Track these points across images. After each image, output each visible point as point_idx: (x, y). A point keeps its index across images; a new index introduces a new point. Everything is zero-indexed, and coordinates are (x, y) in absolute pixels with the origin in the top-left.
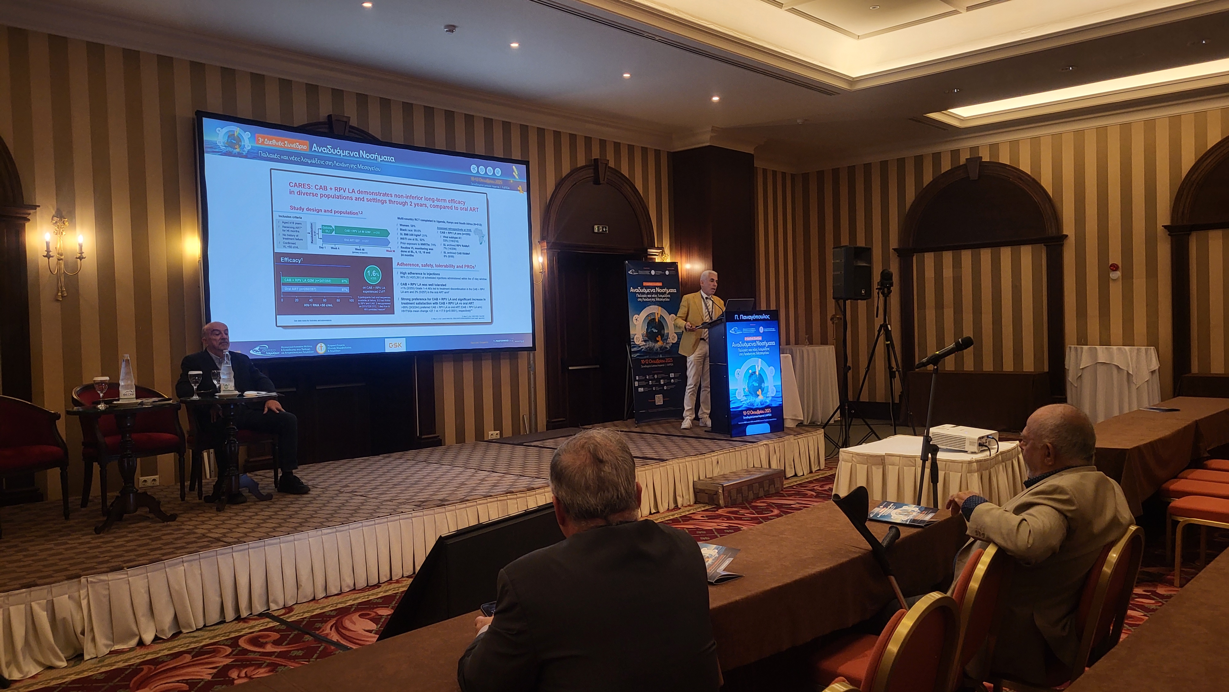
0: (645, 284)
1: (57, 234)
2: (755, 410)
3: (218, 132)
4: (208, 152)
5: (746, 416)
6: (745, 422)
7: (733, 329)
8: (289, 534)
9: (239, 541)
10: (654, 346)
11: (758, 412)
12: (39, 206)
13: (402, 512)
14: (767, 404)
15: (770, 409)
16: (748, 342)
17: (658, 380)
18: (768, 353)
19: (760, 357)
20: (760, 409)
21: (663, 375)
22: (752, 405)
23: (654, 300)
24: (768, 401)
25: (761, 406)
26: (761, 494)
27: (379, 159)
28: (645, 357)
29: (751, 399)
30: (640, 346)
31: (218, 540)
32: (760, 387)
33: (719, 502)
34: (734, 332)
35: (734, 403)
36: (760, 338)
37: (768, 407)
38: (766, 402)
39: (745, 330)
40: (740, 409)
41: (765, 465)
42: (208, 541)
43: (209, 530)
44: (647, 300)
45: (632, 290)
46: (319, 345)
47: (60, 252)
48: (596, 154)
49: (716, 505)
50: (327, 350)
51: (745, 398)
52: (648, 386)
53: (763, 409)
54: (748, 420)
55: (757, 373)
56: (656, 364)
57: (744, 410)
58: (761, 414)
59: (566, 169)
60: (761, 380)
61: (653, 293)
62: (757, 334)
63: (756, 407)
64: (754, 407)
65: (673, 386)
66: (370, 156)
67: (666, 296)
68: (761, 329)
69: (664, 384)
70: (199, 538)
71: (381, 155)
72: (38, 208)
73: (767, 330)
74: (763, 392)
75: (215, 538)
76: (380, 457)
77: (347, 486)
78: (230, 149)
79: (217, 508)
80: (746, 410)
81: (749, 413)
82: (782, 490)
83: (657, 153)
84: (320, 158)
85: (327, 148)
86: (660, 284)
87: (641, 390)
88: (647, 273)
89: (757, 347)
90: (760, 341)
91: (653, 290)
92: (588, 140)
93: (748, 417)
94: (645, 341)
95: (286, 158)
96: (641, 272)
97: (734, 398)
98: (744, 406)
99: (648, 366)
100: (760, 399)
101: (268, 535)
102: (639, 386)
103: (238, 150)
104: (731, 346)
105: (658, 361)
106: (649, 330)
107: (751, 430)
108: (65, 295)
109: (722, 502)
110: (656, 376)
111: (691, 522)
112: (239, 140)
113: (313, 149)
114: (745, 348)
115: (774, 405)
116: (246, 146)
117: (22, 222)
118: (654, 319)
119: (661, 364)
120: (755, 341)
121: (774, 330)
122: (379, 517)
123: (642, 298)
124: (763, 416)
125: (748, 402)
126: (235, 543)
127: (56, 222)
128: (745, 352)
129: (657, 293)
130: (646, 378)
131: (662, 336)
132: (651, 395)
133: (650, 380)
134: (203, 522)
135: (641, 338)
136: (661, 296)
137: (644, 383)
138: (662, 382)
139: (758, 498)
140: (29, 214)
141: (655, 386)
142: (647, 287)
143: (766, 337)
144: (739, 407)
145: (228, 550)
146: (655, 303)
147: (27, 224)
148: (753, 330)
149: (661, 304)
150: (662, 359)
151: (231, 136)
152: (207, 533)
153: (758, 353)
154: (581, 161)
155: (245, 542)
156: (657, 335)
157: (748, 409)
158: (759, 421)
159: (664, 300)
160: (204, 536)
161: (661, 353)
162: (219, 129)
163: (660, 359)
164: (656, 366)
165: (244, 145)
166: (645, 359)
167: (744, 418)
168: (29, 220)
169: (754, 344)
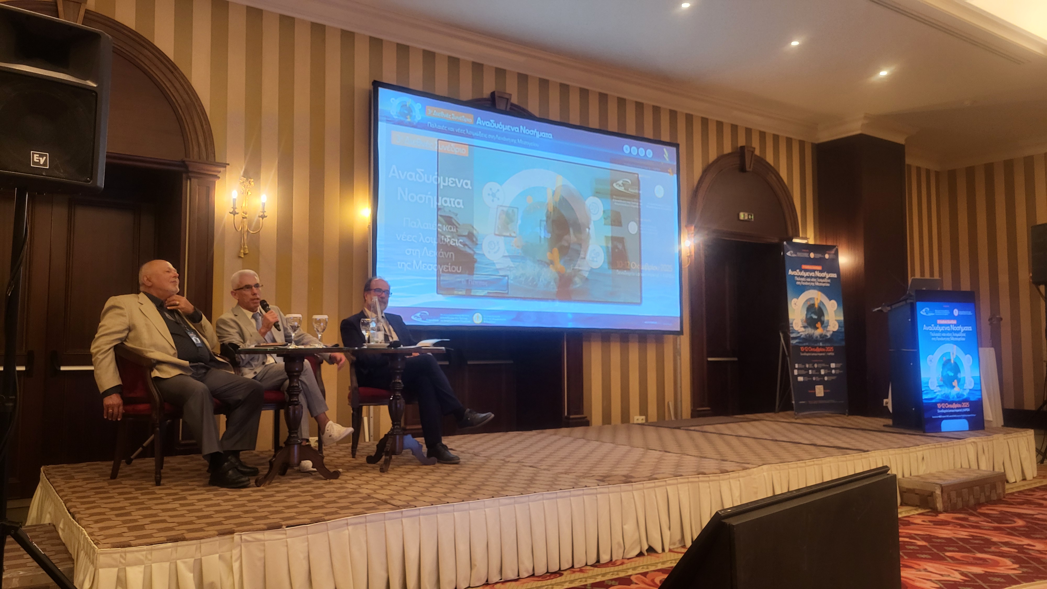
0: (804, 267)
1: (243, 194)
2: (951, 403)
3: (392, 102)
4: (381, 121)
5: (941, 409)
6: (940, 417)
7: (924, 310)
8: (463, 501)
9: (408, 505)
10: (814, 334)
11: (954, 406)
12: (228, 164)
13: (586, 486)
14: (965, 397)
15: (968, 403)
16: (941, 325)
17: (818, 370)
18: (964, 339)
19: (955, 343)
20: (956, 402)
21: (824, 365)
22: (947, 396)
23: (813, 284)
24: (966, 394)
25: (957, 400)
26: (983, 500)
27: (538, 136)
28: (804, 344)
29: (946, 391)
30: (799, 333)
31: (385, 502)
32: (955, 377)
33: (935, 504)
34: (925, 314)
35: (927, 393)
36: (954, 322)
37: (965, 400)
38: (963, 395)
39: (938, 312)
40: (934, 401)
41: (974, 466)
42: (375, 503)
43: (375, 491)
44: (807, 284)
45: (790, 272)
46: (476, 315)
47: (245, 210)
48: (742, 142)
49: (931, 508)
50: (483, 320)
51: (939, 389)
52: (807, 375)
53: (960, 402)
54: (943, 414)
55: (952, 362)
56: (815, 352)
57: (939, 403)
58: (957, 408)
59: (713, 156)
60: (956, 369)
61: (812, 277)
62: (951, 317)
63: (951, 399)
64: (950, 400)
65: (834, 378)
66: (529, 132)
67: (825, 280)
68: (956, 312)
69: (825, 375)
70: (364, 498)
71: (540, 131)
72: (228, 167)
73: (963, 313)
74: (960, 384)
75: (382, 500)
76: (534, 432)
77: (510, 456)
78: (402, 119)
79: (381, 469)
80: (941, 403)
81: (943, 405)
82: (1004, 497)
83: (802, 144)
84: (484, 131)
85: (490, 122)
86: (819, 268)
87: (800, 379)
88: (806, 255)
89: (951, 332)
90: (955, 325)
91: (812, 274)
92: (734, 128)
93: (942, 411)
94: (805, 327)
95: (452, 129)
96: (799, 254)
97: (927, 388)
98: (938, 397)
99: (808, 354)
100: (954, 392)
101: (439, 501)
102: (799, 375)
103: (409, 120)
104: (923, 328)
105: (818, 350)
106: (809, 316)
107: (947, 425)
108: (247, 252)
109: (940, 506)
110: (816, 366)
111: (912, 526)
112: (410, 110)
113: (478, 123)
114: (937, 332)
115: (972, 399)
116: (417, 116)
117: (212, 179)
118: (813, 305)
119: (821, 352)
120: (949, 325)
121: (970, 313)
122: (561, 489)
123: (800, 281)
124: (960, 410)
125: (943, 393)
126: (405, 507)
127: (243, 182)
128: (939, 337)
129: (816, 277)
130: (805, 367)
131: (822, 323)
132: (811, 385)
133: (809, 369)
134: (367, 483)
135: (800, 324)
136: (821, 280)
137: (803, 372)
138: (823, 372)
139: (980, 505)
140: (220, 172)
141: (815, 376)
142: (806, 271)
143: (961, 321)
144: (932, 399)
145: (395, 514)
146: (815, 288)
147: (218, 183)
148: (946, 312)
149: (822, 289)
150: (823, 347)
151: (404, 106)
152: (372, 494)
153: (953, 339)
154: (728, 149)
155: (416, 507)
156: (816, 321)
157: (943, 402)
158: (955, 416)
159: (824, 285)
160: (369, 496)
161: (821, 341)
162: (393, 99)
163: (820, 347)
164: (816, 354)
165: (415, 116)
166: (804, 346)
167: (939, 411)
168: (219, 178)
169: (947, 328)
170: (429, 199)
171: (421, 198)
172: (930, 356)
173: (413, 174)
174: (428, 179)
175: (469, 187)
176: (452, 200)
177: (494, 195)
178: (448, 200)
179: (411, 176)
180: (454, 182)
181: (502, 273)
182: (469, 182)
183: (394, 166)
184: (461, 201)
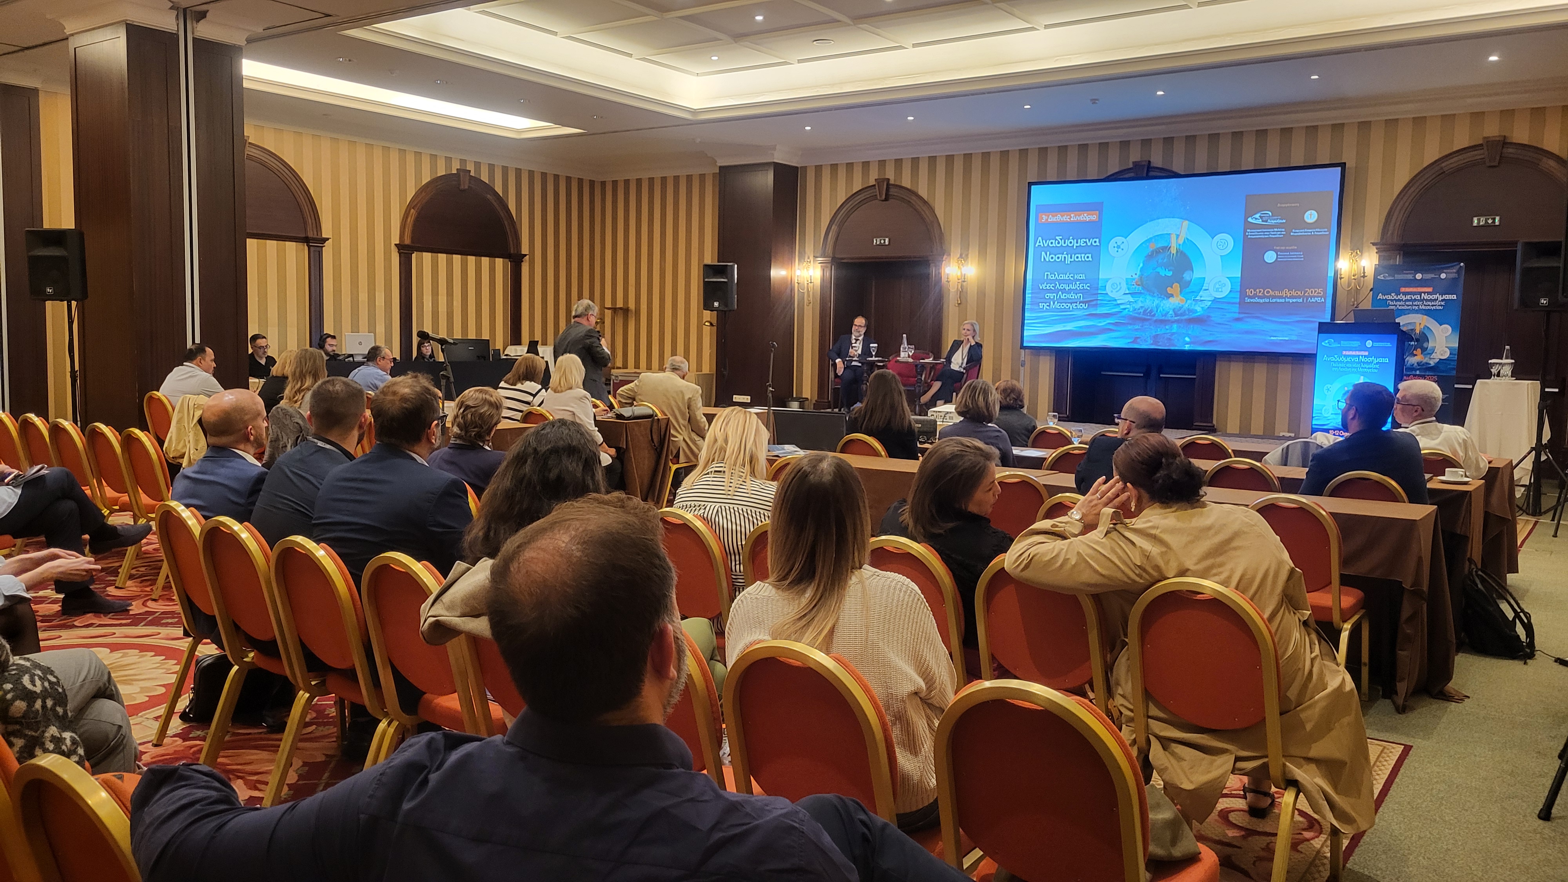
1: (959, 267)
18: (1376, 371)
23: (1418, 307)
34: (1328, 345)
36: (1367, 353)
44: (1405, 307)
47: (959, 278)
61: (1415, 300)
62: (1362, 348)
68: (1369, 343)
73: (1377, 344)
86: (1430, 290)
89: (1360, 362)
90: (1366, 356)
96: (1398, 276)
98: (1332, 424)
118: (1413, 330)
120: (1358, 356)
123: (1395, 305)
127: (961, 258)
131: (1424, 349)
136: (1429, 303)
142: (1405, 294)
143: (1375, 352)
148: (1356, 344)
149: (1430, 313)
156: (1412, 348)
161: (1418, 369)
169: (1355, 359)
170: (1065, 257)
171: (1058, 258)
172: (1329, 386)
173: (1054, 241)
174: (1065, 243)
175: (1098, 244)
176: (1083, 255)
177: (1118, 247)
178: (1079, 256)
179: (1052, 243)
180: (1086, 242)
181: (1122, 307)
182: (1097, 240)
183: (1040, 238)
184: (1090, 256)
